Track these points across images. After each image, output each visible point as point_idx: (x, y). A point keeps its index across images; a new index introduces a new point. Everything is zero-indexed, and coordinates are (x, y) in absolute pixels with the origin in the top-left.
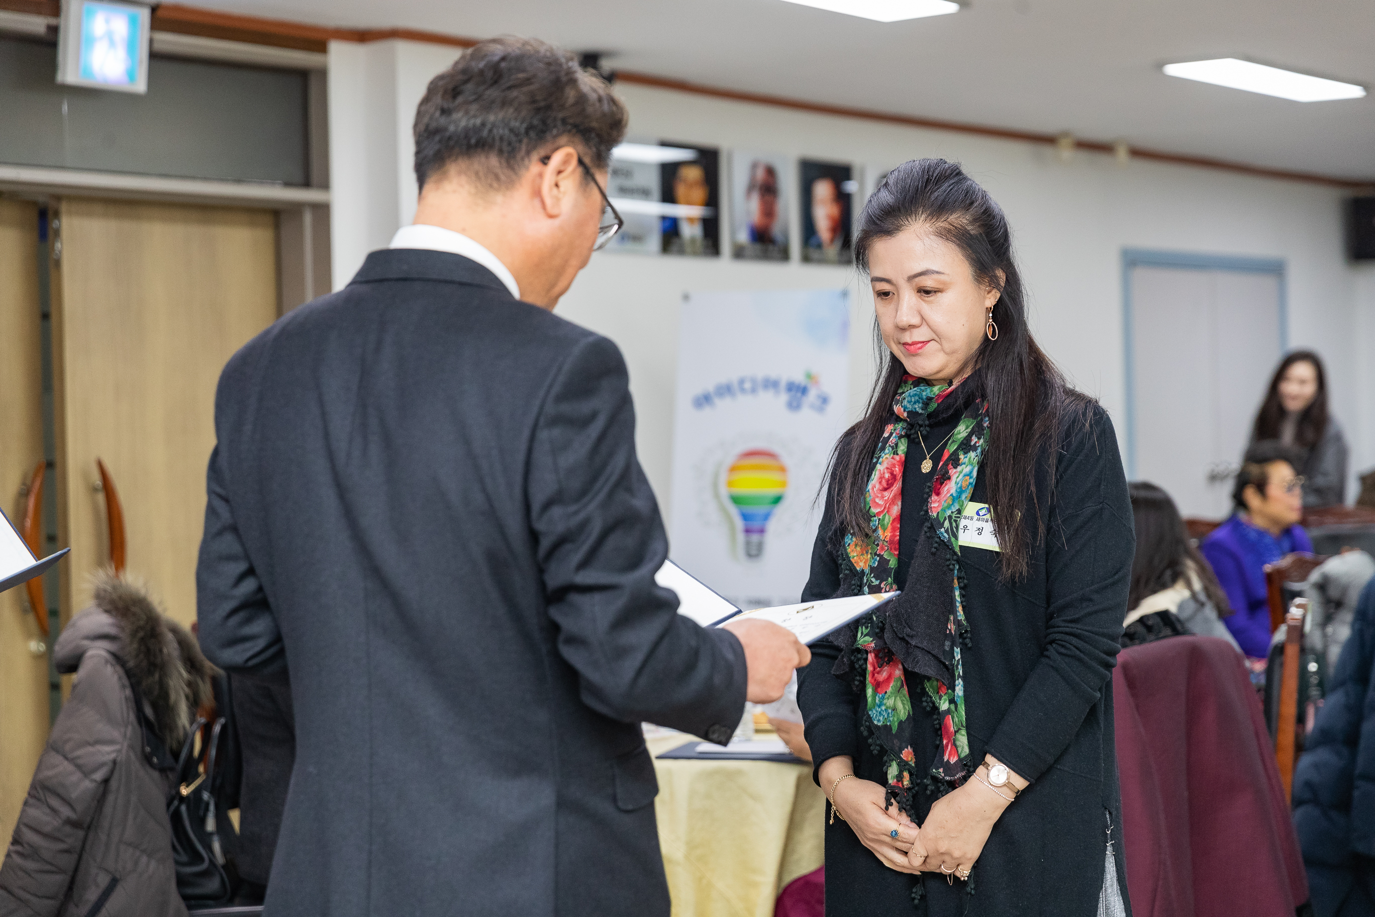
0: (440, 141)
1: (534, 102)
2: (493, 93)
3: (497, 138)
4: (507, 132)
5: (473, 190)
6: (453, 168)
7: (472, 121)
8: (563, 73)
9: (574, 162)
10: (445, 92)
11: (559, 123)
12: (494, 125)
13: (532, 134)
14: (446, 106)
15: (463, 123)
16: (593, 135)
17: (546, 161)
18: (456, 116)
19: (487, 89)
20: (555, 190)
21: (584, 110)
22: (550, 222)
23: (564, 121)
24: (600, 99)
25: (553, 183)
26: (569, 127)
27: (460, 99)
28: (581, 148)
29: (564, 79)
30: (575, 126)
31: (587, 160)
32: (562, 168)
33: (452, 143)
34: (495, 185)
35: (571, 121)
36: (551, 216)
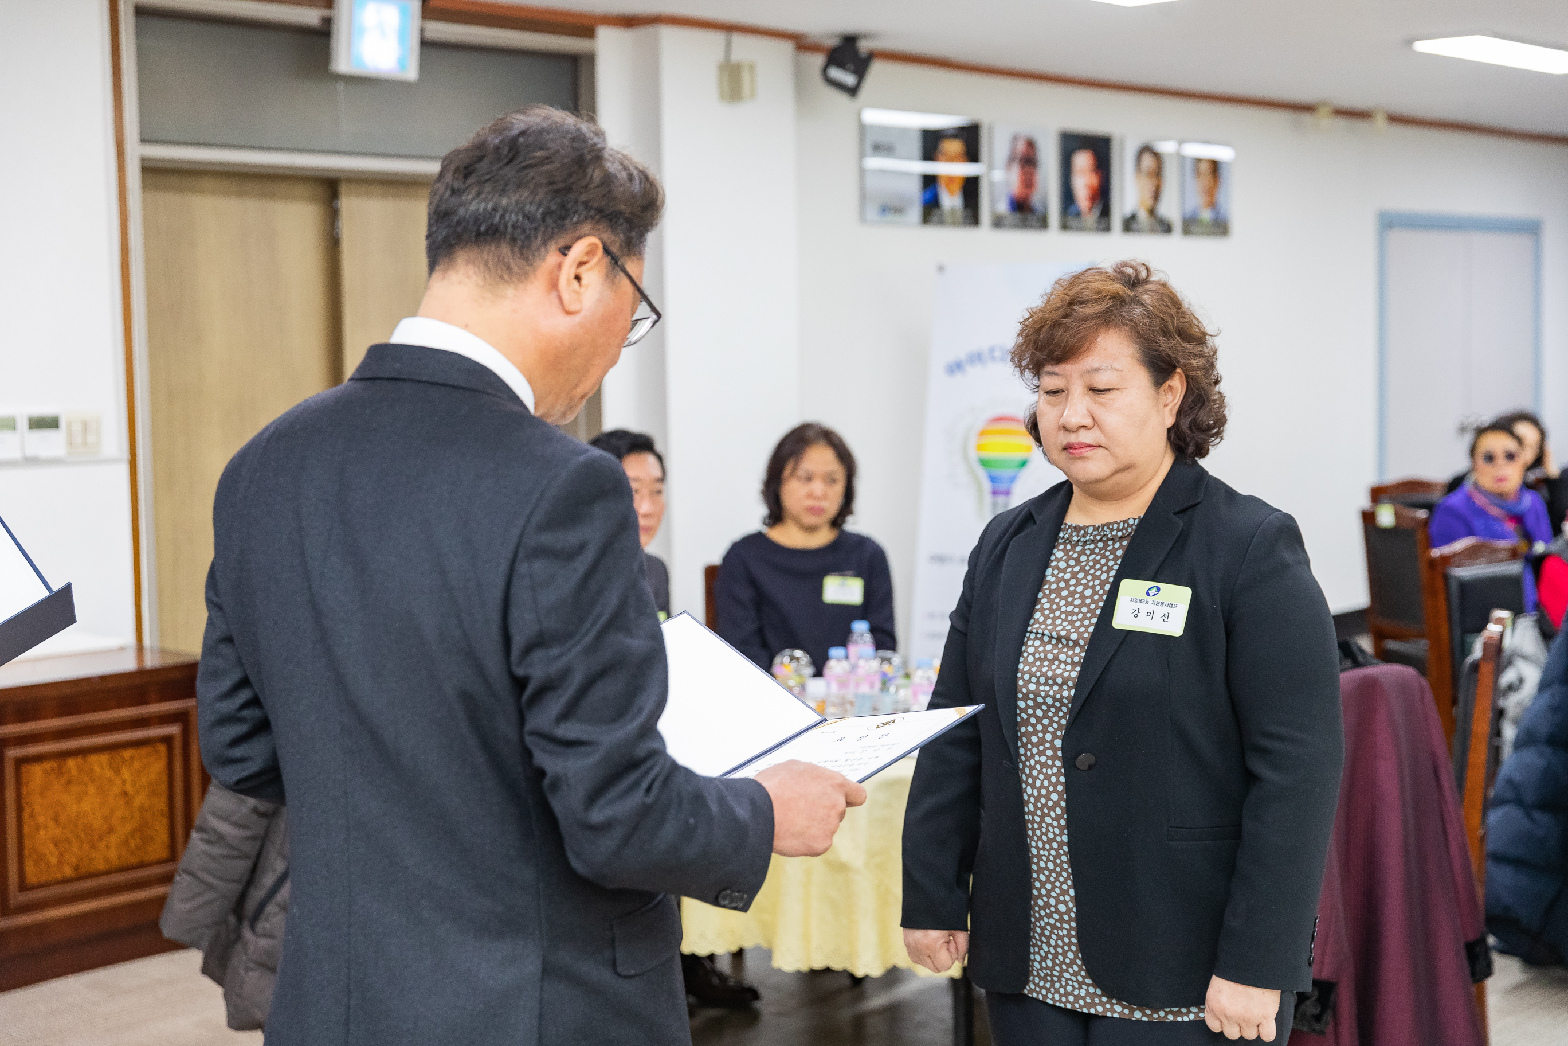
0: (449, 226)
1: (551, 183)
2: (509, 172)
3: (510, 224)
4: (521, 219)
5: (481, 283)
6: (461, 257)
7: (482, 206)
8: (586, 151)
9: (600, 252)
10: (457, 170)
11: (581, 208)
12: (505, 211)
13: (549, 221)
14: (456, 185)
15: (472, 207)
16: (621, 221)
17: (567, 252)
18: (467, 197)
19: (500, 168)
20: (575, 283)
21: (610, 191)
22: (568, 319)
23: (586, 204)
24: (631, 178)
25: (572, 276)
26: (592, 213)
27: (471, 180)
28: (608, 236)
29: (588, 157)
30: (600, 211)
31: (615, 249)
32: (585, 259)
33: (460, 229)
34: (506, 277)
35: (596, 205)
36: (569, 313)
